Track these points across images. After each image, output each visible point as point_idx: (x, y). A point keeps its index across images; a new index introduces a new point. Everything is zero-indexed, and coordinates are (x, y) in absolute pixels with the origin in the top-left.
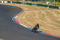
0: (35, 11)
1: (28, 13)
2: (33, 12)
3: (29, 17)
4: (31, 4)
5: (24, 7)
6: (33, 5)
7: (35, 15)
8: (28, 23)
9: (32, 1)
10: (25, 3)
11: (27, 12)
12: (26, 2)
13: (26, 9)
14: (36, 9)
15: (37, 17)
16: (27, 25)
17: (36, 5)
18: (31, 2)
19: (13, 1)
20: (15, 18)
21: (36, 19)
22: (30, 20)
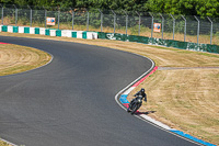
0: (198, 70)
1: (174, 79)
2: (192, 73)
3: (174, 93)
4: (182, 45)
5: (158, 54)
6: (192, 47)
7: (197, 84)
8: (173, 113)
9: (189, 33)
10: (161, 42)
11: (170, 73)
12: (166, 36)
13: (167, 63)
14: (202, 64)
15: (206, 92)
16: (169, 122)
17: (203, 48)
18: (182, 35)
19: (117, 32)
20: (126, 93)
21: (202, 98)
22: (177, 103)
